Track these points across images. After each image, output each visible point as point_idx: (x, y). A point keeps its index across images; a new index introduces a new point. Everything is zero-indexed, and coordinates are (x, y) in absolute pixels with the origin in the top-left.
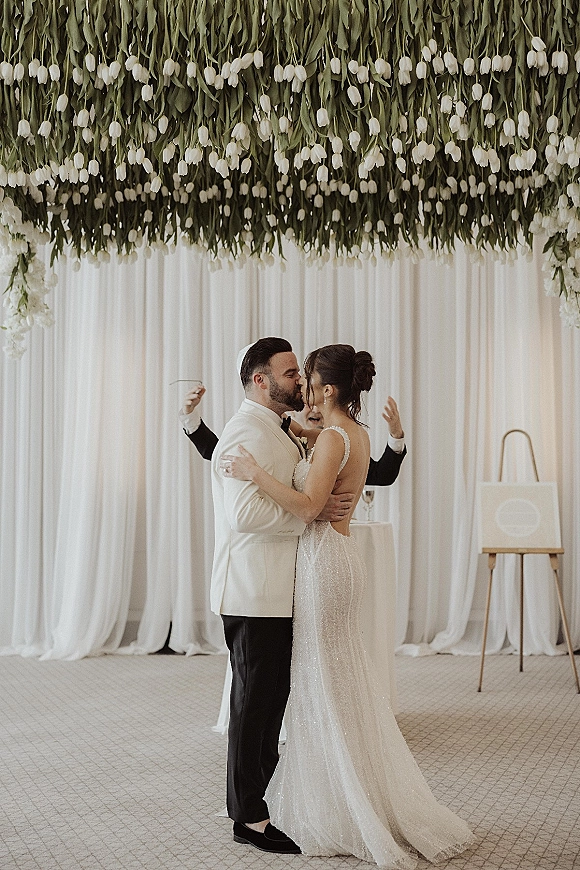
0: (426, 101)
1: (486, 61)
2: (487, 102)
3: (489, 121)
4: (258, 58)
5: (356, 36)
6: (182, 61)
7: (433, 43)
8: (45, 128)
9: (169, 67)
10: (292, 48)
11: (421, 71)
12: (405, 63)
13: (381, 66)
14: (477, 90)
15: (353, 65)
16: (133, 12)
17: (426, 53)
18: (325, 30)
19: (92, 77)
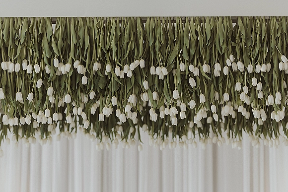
0: (229, 84)
1: (258, 67)
2: (259, 87)
3: (260, 95)
4: (142, 63)
5: (193, 52)
6: (103, 63)
7: (231, 57)
8: (30, 97)
9: (96, 66)
10: (159, 57)
11: (226, 71)
12: (217, 67)
13: (205, 68)
14: (254, 81)
15: (191, 67)
16: (78, 38)
17: (228, 62)
18: (176, 48)
19: (55, 70)
